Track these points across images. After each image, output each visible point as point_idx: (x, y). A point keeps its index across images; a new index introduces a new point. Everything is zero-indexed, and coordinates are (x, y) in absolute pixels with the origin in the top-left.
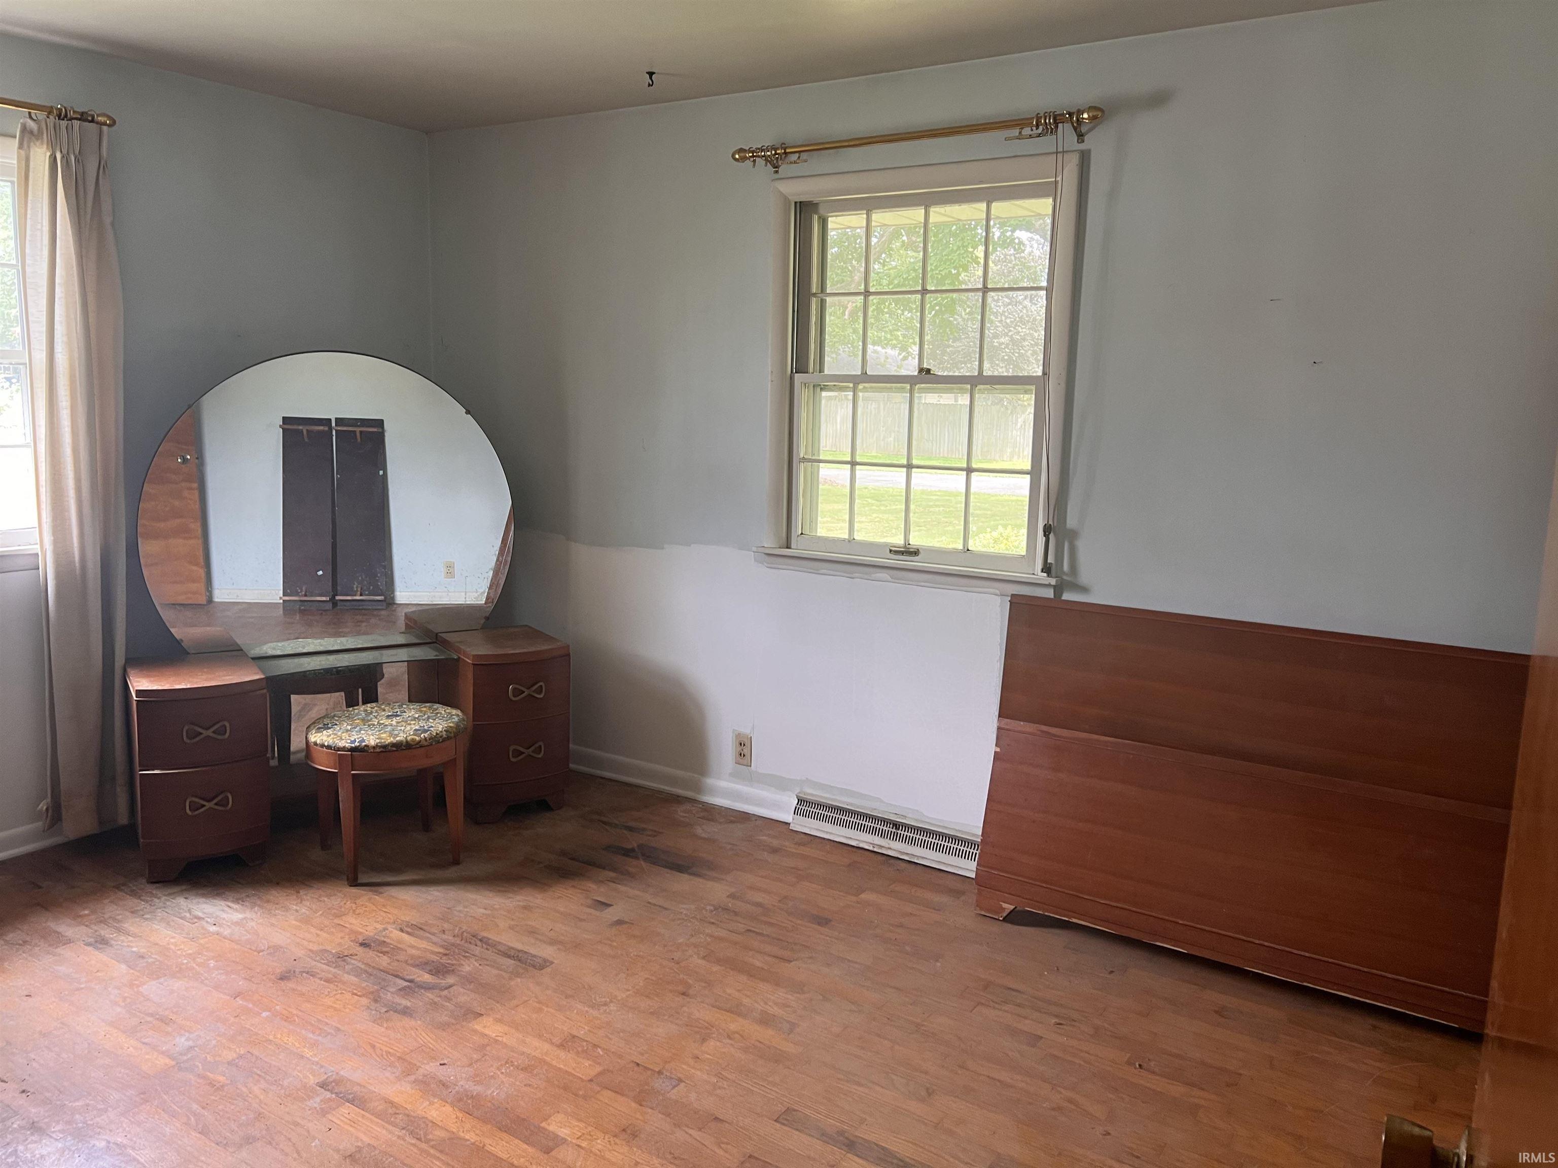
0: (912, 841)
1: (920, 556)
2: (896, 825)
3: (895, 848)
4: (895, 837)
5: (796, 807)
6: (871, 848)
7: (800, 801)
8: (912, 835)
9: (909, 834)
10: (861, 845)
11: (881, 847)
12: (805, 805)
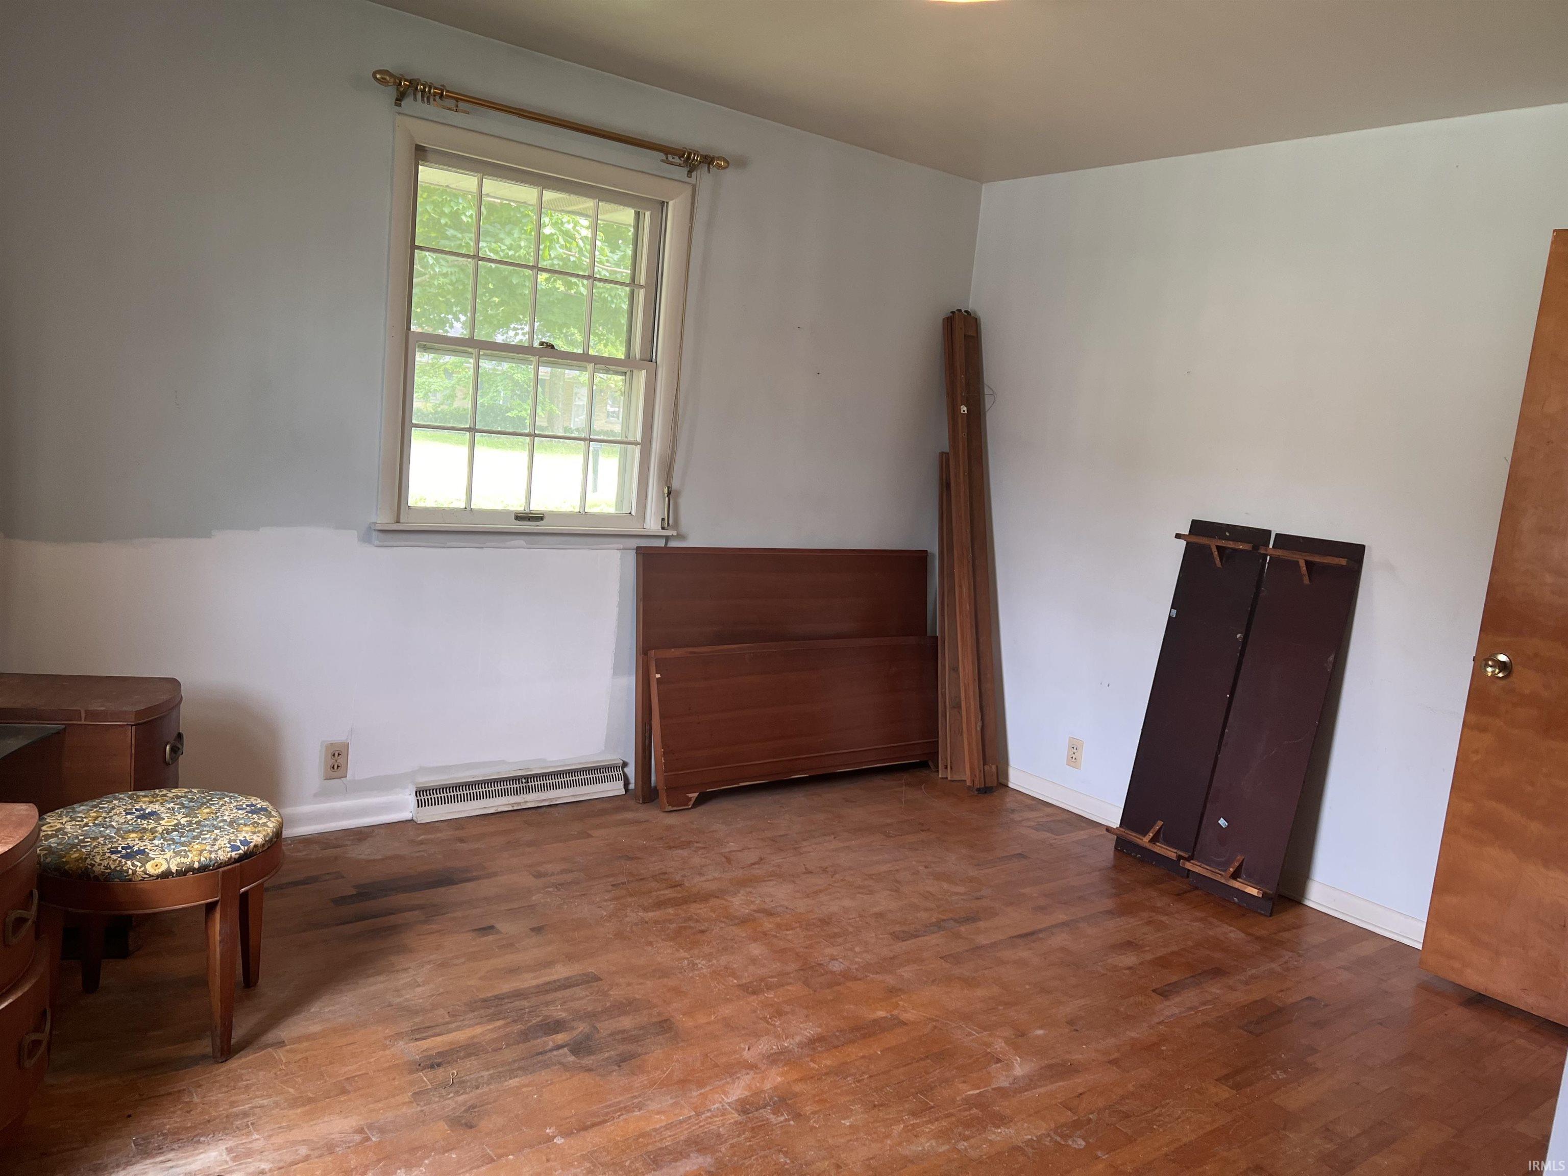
0: (543, 788)
1: (545, 520)
2: (527, 778)
3: (532, 799)
4: (528, 790)
5: (418, 800)
6: (511, 809)
7: (418, 793)
8: (542, 783)
9: (539, 783)
10: (500, 809)
11: (519, 804)
12: (425, 795)
